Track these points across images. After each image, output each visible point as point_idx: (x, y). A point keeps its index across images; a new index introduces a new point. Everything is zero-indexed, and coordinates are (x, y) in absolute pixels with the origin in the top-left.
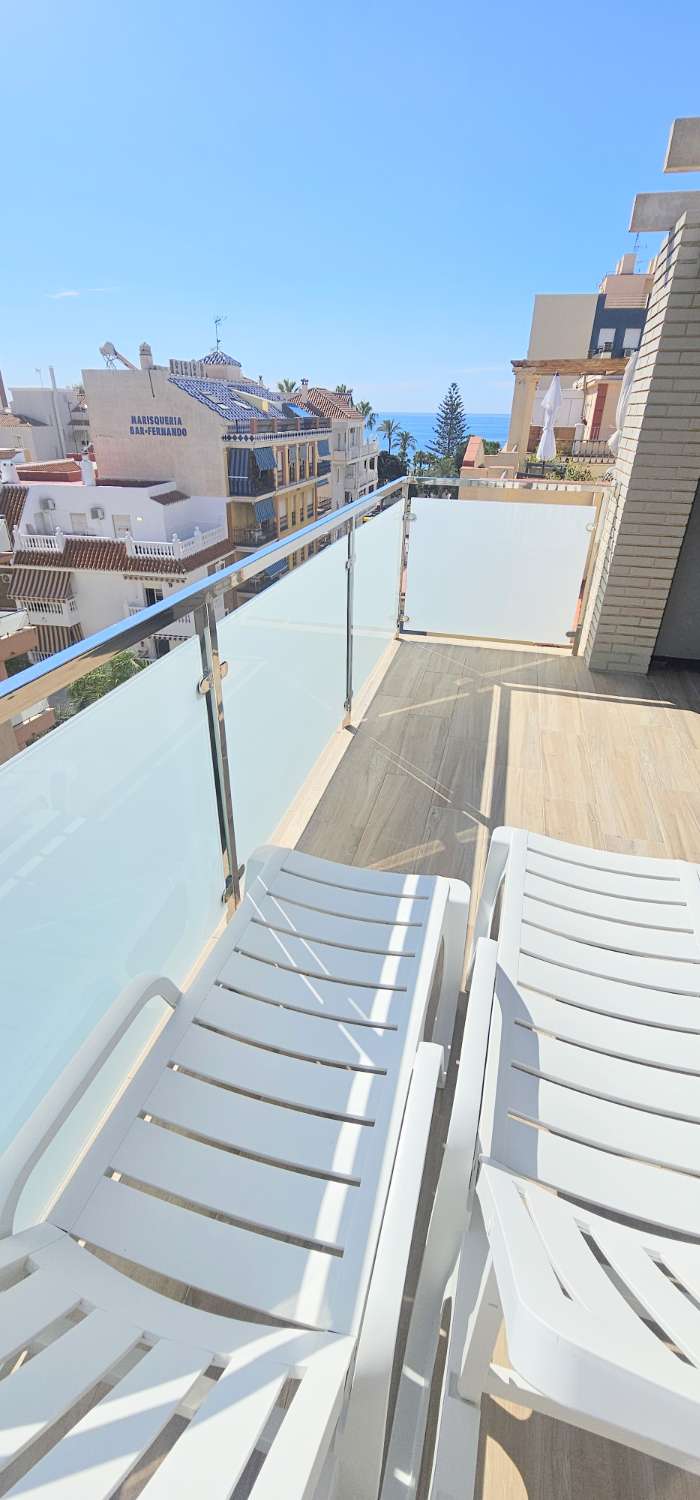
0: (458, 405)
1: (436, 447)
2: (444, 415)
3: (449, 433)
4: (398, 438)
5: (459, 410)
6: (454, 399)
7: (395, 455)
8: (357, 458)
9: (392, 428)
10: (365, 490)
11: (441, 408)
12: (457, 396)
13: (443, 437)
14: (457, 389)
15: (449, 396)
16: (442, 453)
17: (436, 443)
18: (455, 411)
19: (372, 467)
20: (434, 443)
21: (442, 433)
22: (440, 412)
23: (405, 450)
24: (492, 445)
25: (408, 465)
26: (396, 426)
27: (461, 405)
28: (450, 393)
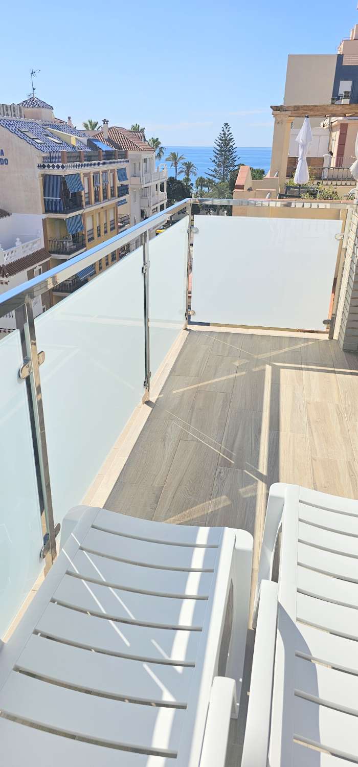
0: (230, 140)
1: (214, 173)
2: (219, 148)
3: (224, 162)
4: (184, 167)
5: (231, 144)
6: (227, 136)
7: (181, 180)
8: (150, 182)
9: (178, 158)
10: (157, 208)
11: (216, 141)
12: (229, 133)
13: (219, 166)
14: (228, 127)
15: (222, 132)
16: (219, 179)
17: (213, 170)
18: (228, 145)
19: (162, 190)
20: (212, 170)
21: (218, 163)
22: (216, 146)
23: (189, 176)
24: (258, 172)
25: (191, 188)
26: (181, 157)
27: (233, 140)
28: (223, 131)
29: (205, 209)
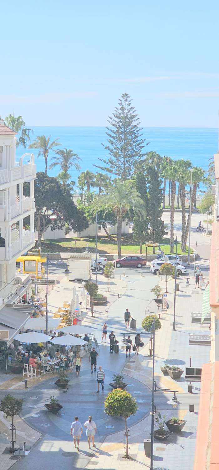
0: (132, 117)
1: (108, 166)
2: (115, 129)
3: (124, 150)
4: (59, 156)
5: (134, 123)
6: (126, 111)
7: (54, 177)
8: (6, 182)
9: (49, 145)
10: (18, 223)
11: (111, 121)
12: (130, 107)
13: (116, 155)
14: (129, 99)
15: (120, 107)
16: (116, 174)
17: (107, 161)
18: (129, 125)
19: (27, 193)
20: (105, 162)
21: (114, 150)
22: (110, 126)
23: (66, 170)
24: (181, 165)
25: (72, 189)
26: (54, 143)
27: (136, 118)
28: (121, 104)
29: (98, 223)
